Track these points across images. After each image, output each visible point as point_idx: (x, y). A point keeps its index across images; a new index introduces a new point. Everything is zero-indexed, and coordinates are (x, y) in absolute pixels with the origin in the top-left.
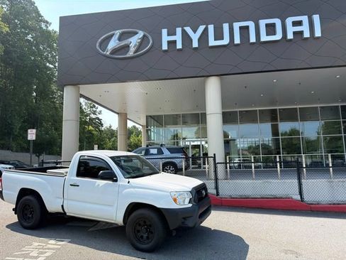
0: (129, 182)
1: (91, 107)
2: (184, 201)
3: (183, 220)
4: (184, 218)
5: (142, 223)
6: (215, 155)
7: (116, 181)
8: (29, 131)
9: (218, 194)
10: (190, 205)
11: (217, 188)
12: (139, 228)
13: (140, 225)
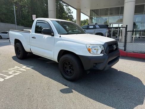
0: (60, 36)
1: (69, 10)
2: (97, 52)
3: (95, 65)
4: (96, 64)
5: (67, 63)
6: (127, 26)
7: (53, 35)
8: (33, 15)
9: (125, 50)
10: (102, 55)
11: (125, 46)
12: (66, 66)
13: (66, 64)
